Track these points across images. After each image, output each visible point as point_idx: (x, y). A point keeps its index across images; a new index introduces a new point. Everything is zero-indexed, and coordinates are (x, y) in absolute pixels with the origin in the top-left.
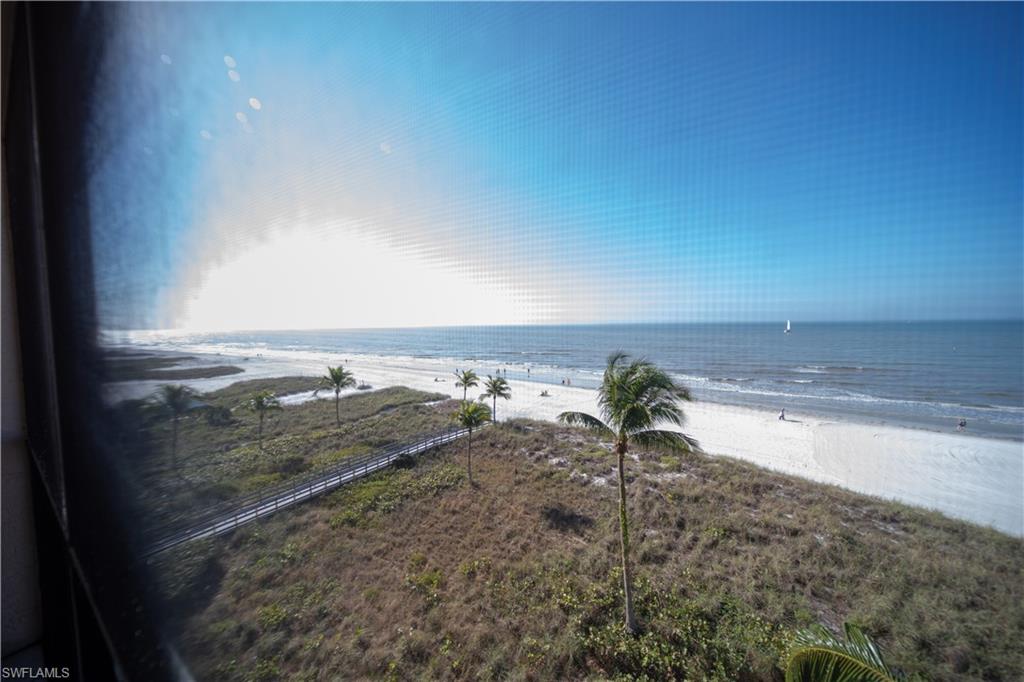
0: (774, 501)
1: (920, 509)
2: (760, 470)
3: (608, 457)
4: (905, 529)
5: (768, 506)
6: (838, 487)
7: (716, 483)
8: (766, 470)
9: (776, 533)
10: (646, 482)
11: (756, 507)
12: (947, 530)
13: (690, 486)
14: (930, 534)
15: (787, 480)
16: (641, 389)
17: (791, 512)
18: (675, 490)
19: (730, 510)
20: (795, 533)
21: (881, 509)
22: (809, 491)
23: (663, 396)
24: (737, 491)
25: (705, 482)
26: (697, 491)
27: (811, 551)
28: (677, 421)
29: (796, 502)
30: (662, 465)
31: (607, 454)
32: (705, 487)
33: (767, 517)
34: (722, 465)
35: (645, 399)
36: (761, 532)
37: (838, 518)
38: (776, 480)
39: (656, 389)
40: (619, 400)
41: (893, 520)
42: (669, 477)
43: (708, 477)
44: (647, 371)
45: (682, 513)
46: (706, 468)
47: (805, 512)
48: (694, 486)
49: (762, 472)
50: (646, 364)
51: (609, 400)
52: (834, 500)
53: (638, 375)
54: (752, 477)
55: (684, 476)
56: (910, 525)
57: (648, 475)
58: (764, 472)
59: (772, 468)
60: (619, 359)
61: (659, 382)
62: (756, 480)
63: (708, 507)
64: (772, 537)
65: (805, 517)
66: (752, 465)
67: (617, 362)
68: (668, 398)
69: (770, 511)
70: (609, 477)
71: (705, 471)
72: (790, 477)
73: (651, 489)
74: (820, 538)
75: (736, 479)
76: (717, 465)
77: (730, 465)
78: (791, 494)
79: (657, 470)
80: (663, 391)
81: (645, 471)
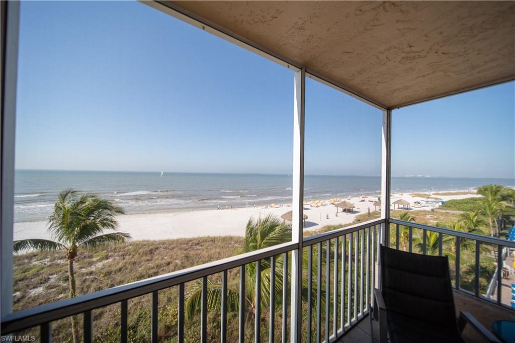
0: (159, 254)
1: (204, 237)
2: (152, 242)
3: (44, 270)
4: (201, 246)
5: (157, 257)
6: (182, 239)
7: (131, 256)
8: (154, 241)
9: (161, 267)
10: (83, 275)
11: (151, 260)
12: (211, 241)
13: (115, 264)
14: (207, 244)
15: (163, 243)
16: (90, 212)
17: (166, 256)
18: (105, 271)
19: (139, 267)
20: (169, 264)
21: (194, 241)
22: (172, 244)
23: (105, 214)
24: (142, 256)
25: (124, 259)
26: (121, 265)
27: (175, 268)
28: (113, 227)
29: (168, 251)
30: (94, 259)
31: (43, 268)
32: (124, 261)
33: (157, 262)
34: (133, 246)
35: (92, 218)
36: (155, 270)
37: (183, 250)
38: (159, 244)
39: (100, 210)
40: (71, 223)
41: (198, 244)
42: (100, 265)
43: (126, 255)
44: (94, 201)
45: (111, 282)
46: (124, 251)
47: (171, 253)
48: (118, 263)
49: (153, 243)
50: (93, 197)
51: (62, 223)
52: (181, 244)
53: (87, 203)
54: (149, 247)
55: (110, 260)
56: (203, 244)
57: (83, 270)
58: (154, 243)
59: (157, 240)
60: (70, 194)
61: (102, 206)
62: (151, 247)
63: (127, 271)
64: (160, 270)
65: (172, 255)
66: (148, 241)
67: (68, 197)
68: (109, 215)
69: (158, 259)
70: (47, 285)
71: (123, 253)
72: (164, 241)
73: (87, 277)
74: (177, 261)
75: (141, 251)
76: (130, 247)
77: (138, 245)
78: (166, 248)
79: (91, 264)
80: (106, 211)
81: (81, 268)
